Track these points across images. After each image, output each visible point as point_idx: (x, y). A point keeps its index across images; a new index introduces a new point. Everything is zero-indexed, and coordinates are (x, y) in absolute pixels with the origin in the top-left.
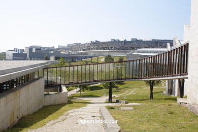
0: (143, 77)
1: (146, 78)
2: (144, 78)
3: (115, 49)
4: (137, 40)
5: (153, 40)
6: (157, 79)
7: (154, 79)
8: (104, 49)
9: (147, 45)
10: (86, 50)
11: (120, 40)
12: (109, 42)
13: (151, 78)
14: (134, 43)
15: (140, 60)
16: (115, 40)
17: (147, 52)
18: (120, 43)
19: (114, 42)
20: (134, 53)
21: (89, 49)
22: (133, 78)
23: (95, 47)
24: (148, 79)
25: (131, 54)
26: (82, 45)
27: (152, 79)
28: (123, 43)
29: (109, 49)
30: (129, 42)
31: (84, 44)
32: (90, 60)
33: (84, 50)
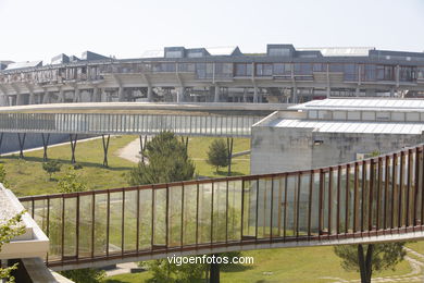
0: (334, 233)
1: (346, 237)
2: (337, 238)
3: (186, 98)
4: (296, 54)
5: (373, 52)
6: (381, 238)
7: (373, 239)
8: (129, 95)
9: (345, 77)
10: (39, 98)
11: (213, 52)
12: (156, 62)
13: (362, 236)
14: (278, 67)
15: (322, 172)
16: (185, 52)
17: (346, 117)
18: (211, 68)
19: (184, 61)
20: (284, 124)
21: (53, 97)
22: (298, 239)
23: (86, 85)
24: (352, 241)
25: (272, 129)
26: (17, 73)
27: (366, 240)
28: (228, 69)
29: (156, 98)
30: (255, 60)
31: (27, 71)
32: (69, 156)
33: (25, 100)
